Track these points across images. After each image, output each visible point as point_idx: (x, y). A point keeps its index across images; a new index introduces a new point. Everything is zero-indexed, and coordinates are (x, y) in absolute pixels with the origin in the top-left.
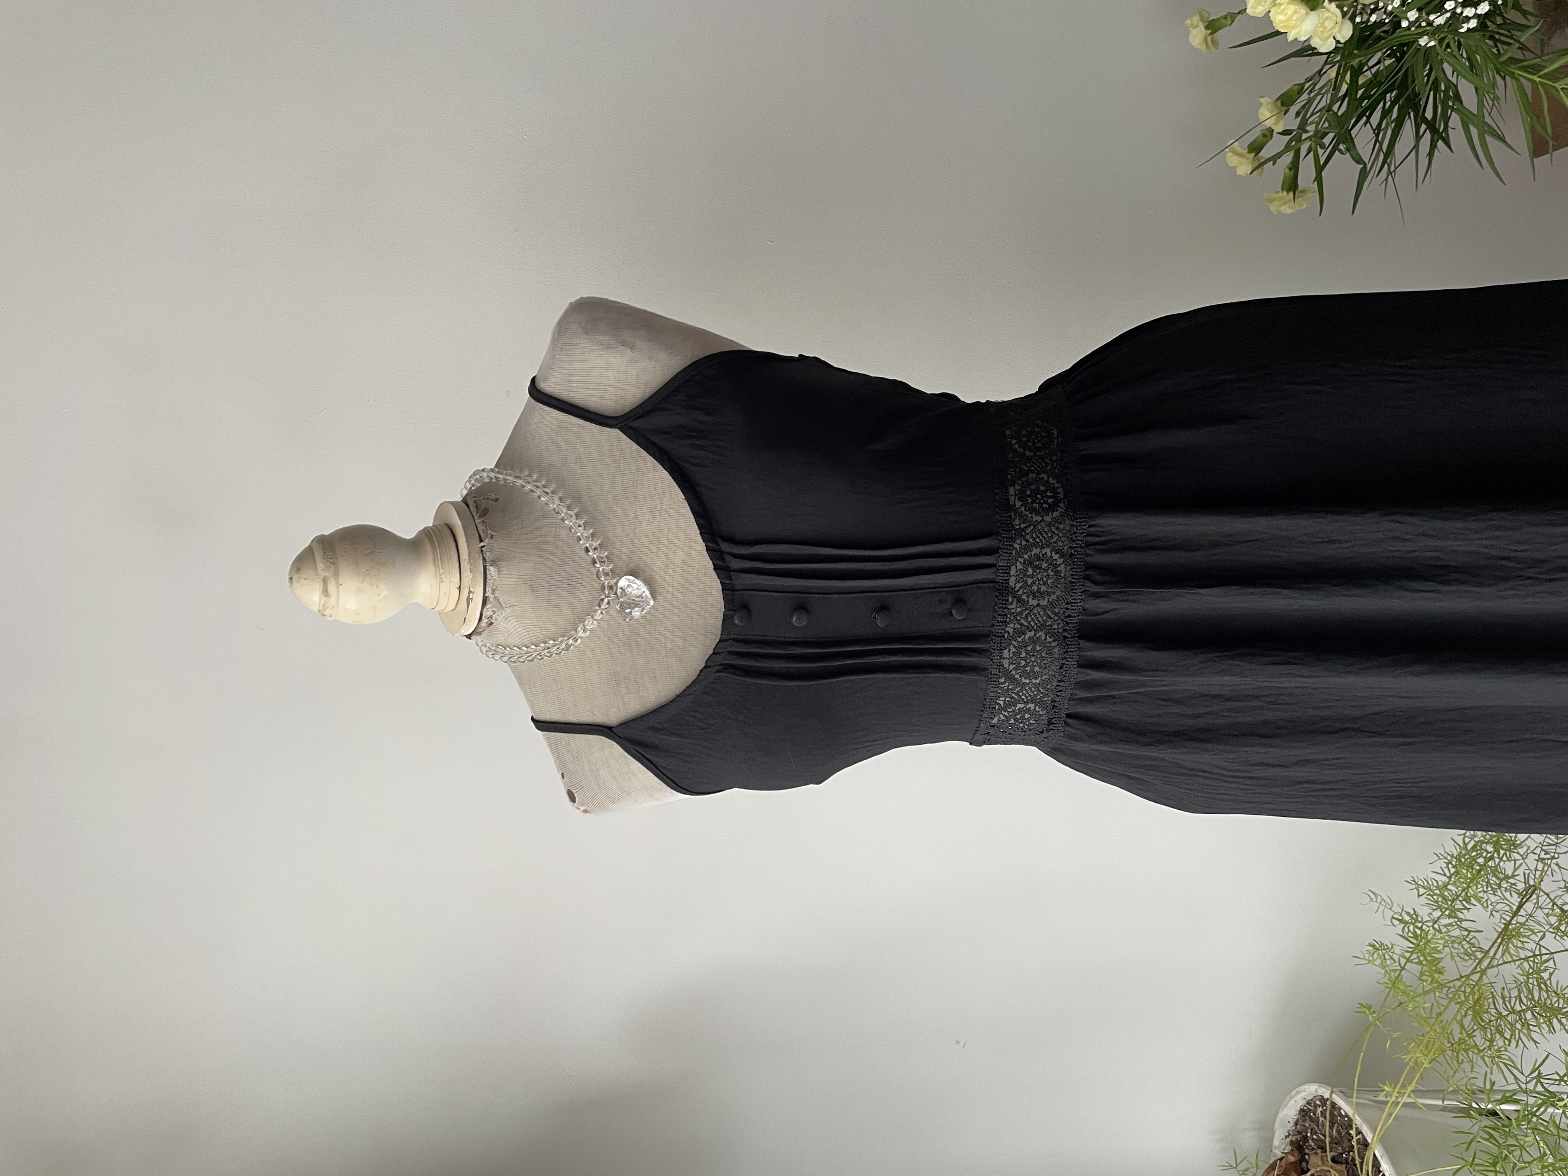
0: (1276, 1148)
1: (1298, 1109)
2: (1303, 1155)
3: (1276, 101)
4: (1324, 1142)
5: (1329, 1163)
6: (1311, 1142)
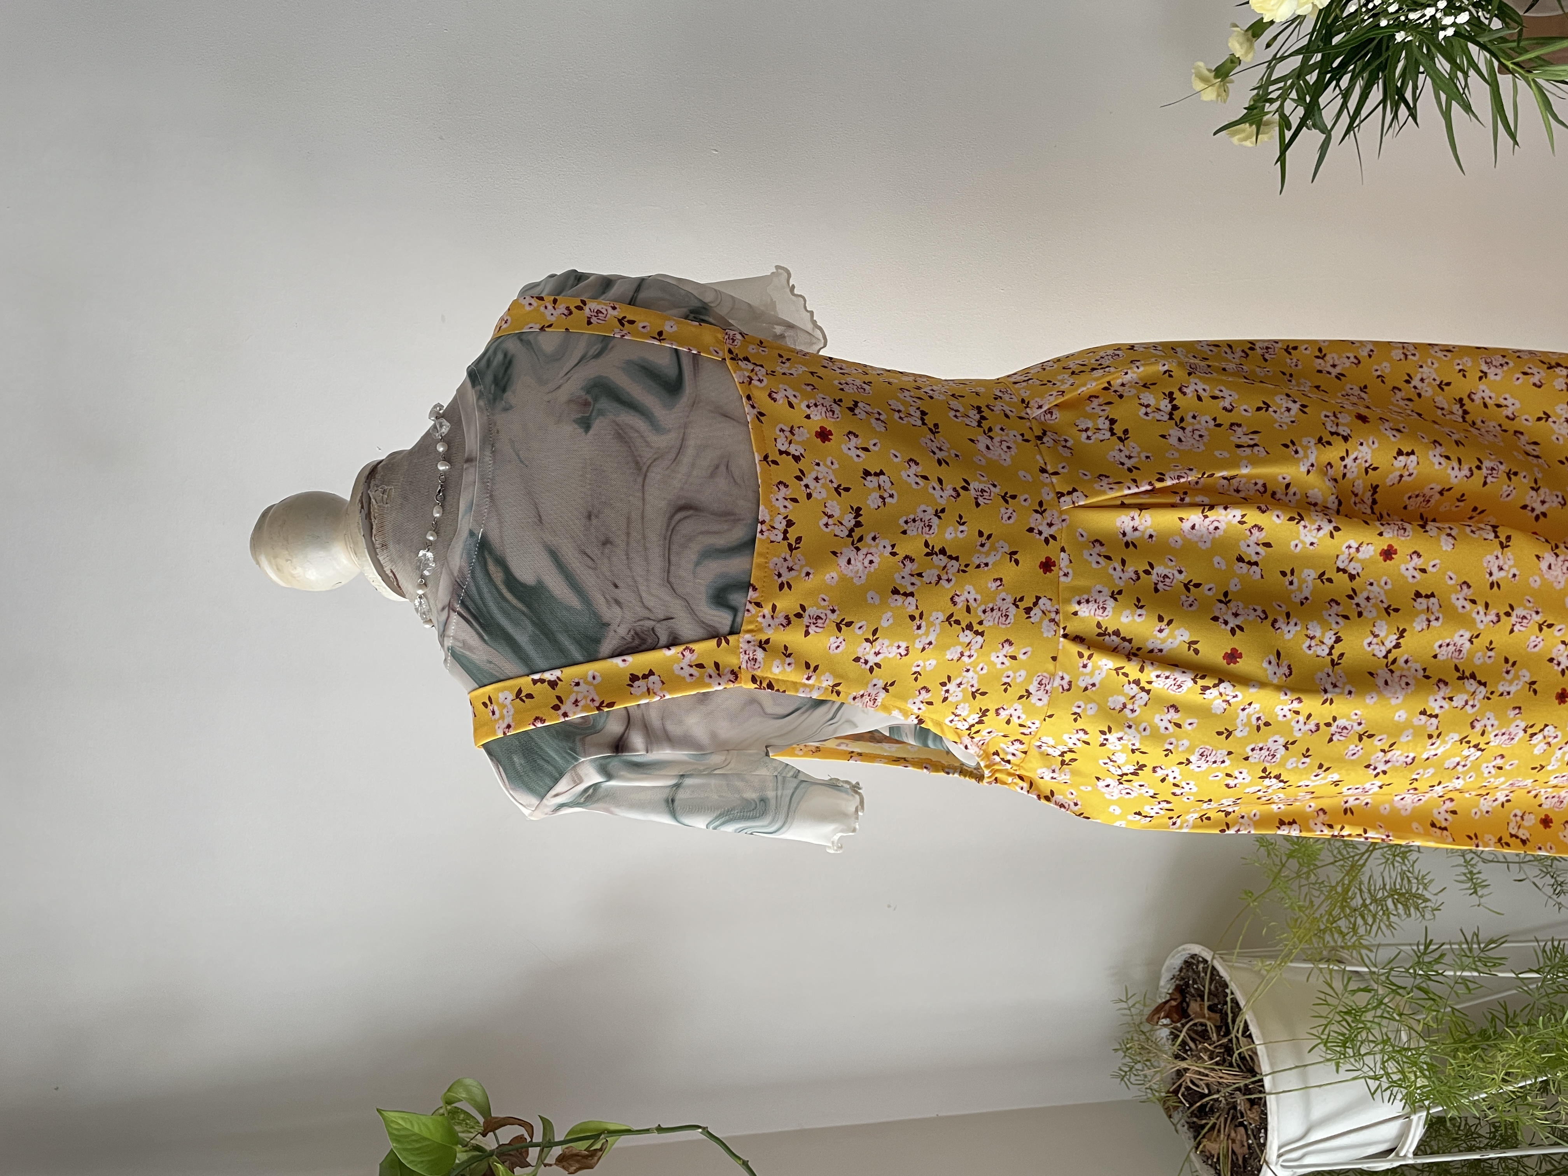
0: (1162, 987)
1: (1183, 958)
2: (1184, 998)
3: (1247, 30)
4: (1203, 992)
5: (1206, 1011)
6: (1192, 991)
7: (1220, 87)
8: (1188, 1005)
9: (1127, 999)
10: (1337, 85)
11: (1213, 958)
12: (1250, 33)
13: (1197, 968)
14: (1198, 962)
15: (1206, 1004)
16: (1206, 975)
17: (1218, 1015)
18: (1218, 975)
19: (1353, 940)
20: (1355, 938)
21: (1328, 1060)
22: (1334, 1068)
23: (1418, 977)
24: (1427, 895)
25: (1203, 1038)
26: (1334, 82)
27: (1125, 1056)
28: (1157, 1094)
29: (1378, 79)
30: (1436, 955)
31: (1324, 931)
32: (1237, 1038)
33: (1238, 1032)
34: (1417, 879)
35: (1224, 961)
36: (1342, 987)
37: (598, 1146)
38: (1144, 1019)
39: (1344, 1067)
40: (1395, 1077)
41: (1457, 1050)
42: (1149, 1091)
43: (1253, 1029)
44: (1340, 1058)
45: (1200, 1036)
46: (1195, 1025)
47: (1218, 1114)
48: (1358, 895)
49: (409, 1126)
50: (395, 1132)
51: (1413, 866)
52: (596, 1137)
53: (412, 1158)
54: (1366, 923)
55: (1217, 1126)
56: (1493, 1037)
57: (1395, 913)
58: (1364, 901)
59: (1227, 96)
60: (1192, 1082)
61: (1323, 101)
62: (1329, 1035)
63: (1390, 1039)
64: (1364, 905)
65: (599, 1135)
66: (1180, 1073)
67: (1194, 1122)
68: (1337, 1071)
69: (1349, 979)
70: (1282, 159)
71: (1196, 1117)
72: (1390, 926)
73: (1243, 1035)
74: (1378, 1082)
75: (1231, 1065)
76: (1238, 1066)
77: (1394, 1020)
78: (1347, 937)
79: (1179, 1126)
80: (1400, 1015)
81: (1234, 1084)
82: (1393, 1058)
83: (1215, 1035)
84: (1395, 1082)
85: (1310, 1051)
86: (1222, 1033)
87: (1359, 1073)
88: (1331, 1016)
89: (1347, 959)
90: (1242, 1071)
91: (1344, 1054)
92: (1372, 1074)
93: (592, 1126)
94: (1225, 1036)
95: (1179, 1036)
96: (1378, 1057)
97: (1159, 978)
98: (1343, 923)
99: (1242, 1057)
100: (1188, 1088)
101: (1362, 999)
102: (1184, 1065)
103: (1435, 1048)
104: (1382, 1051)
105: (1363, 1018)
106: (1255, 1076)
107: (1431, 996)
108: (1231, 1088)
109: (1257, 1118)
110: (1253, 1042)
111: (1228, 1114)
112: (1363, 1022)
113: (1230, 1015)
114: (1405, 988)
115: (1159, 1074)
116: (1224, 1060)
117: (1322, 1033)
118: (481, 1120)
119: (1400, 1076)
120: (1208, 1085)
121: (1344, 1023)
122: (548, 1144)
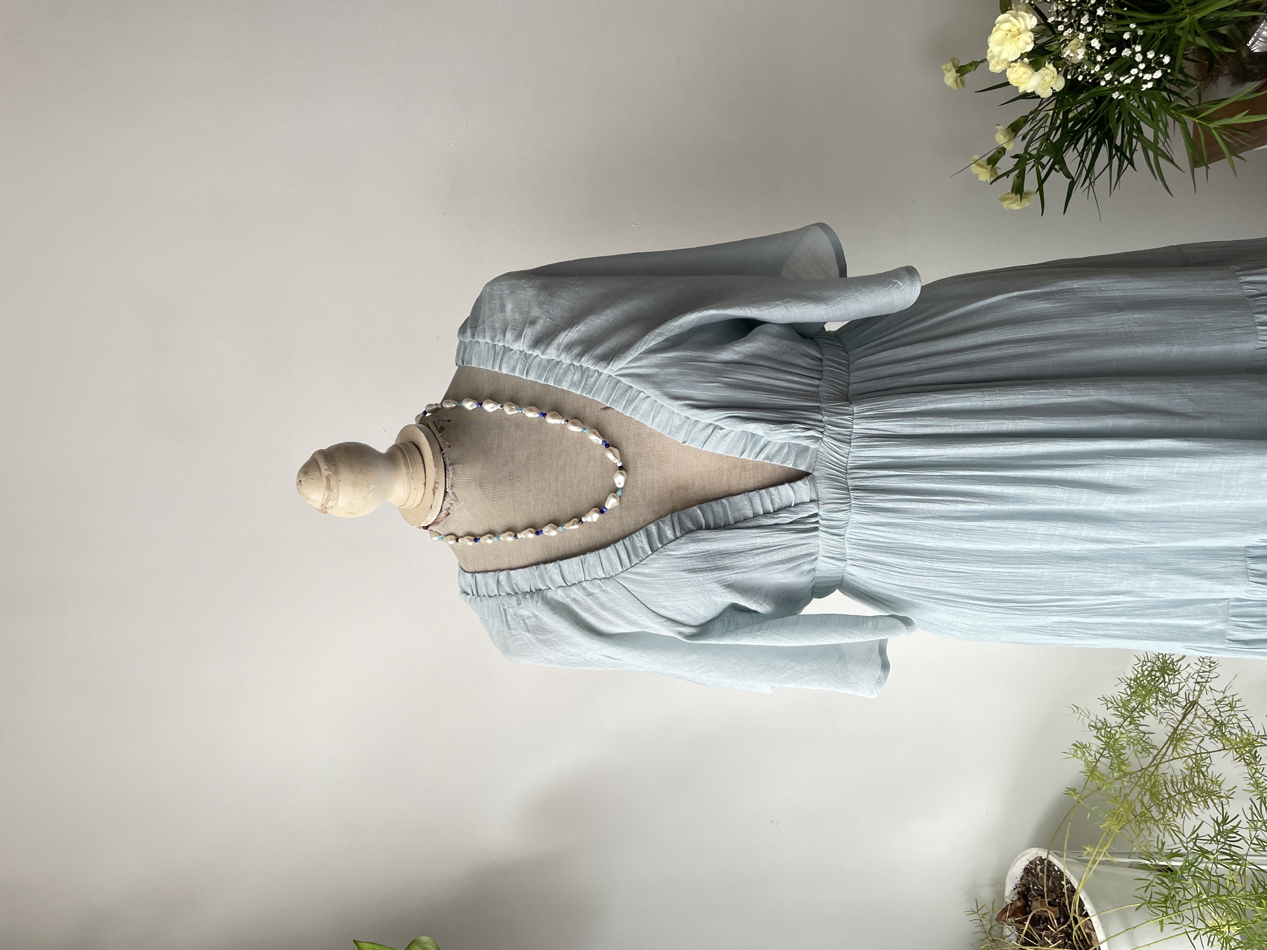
2: (1027, 901)
3: (1008, 128)
4: (1043, 891)
6: (1033, 892)
7: (992, 171)
8: (1030, 907)
9: (978, 911)
10: (1075, 147)
11: (1048, 854)
12: (1010, 129)
13: (1035, 871)
14: (1036, 865)
15: (1047, 900)
16: (1043, 873)
17: (1057, 908)
18: (1054, 870)
21: (1153, 919)
22: (1159, 925)
23: (1220, 843)
26: (1073, 145)
32: (1075, 920)
33: (1075, 912)
39: (1167, 925)
43: (1088, 907)
44: (1163, 916)
46: (1037, 914)
54: (1173, 811)
58: (1169, 793)
62: (1152, 897)
64: (1170, 796)
68: (1162, 930)
72: (1193, 814)
73: (1079, 915)
77: (1205, 878)
80: (1209, 874)
83: (1055, 921)
84: (1211, 927)
86: (1062, 920)
87: (1181, 926)
91: (1166, 914)
92: (1191, 925)
94: (1063, 924)
95: (1024, 929)
97: (1004, 887)
99: (1081, 936)
113: (1067, 900)
114: (1210, 851)
116: (1065, 944)
121: (1163, 885)
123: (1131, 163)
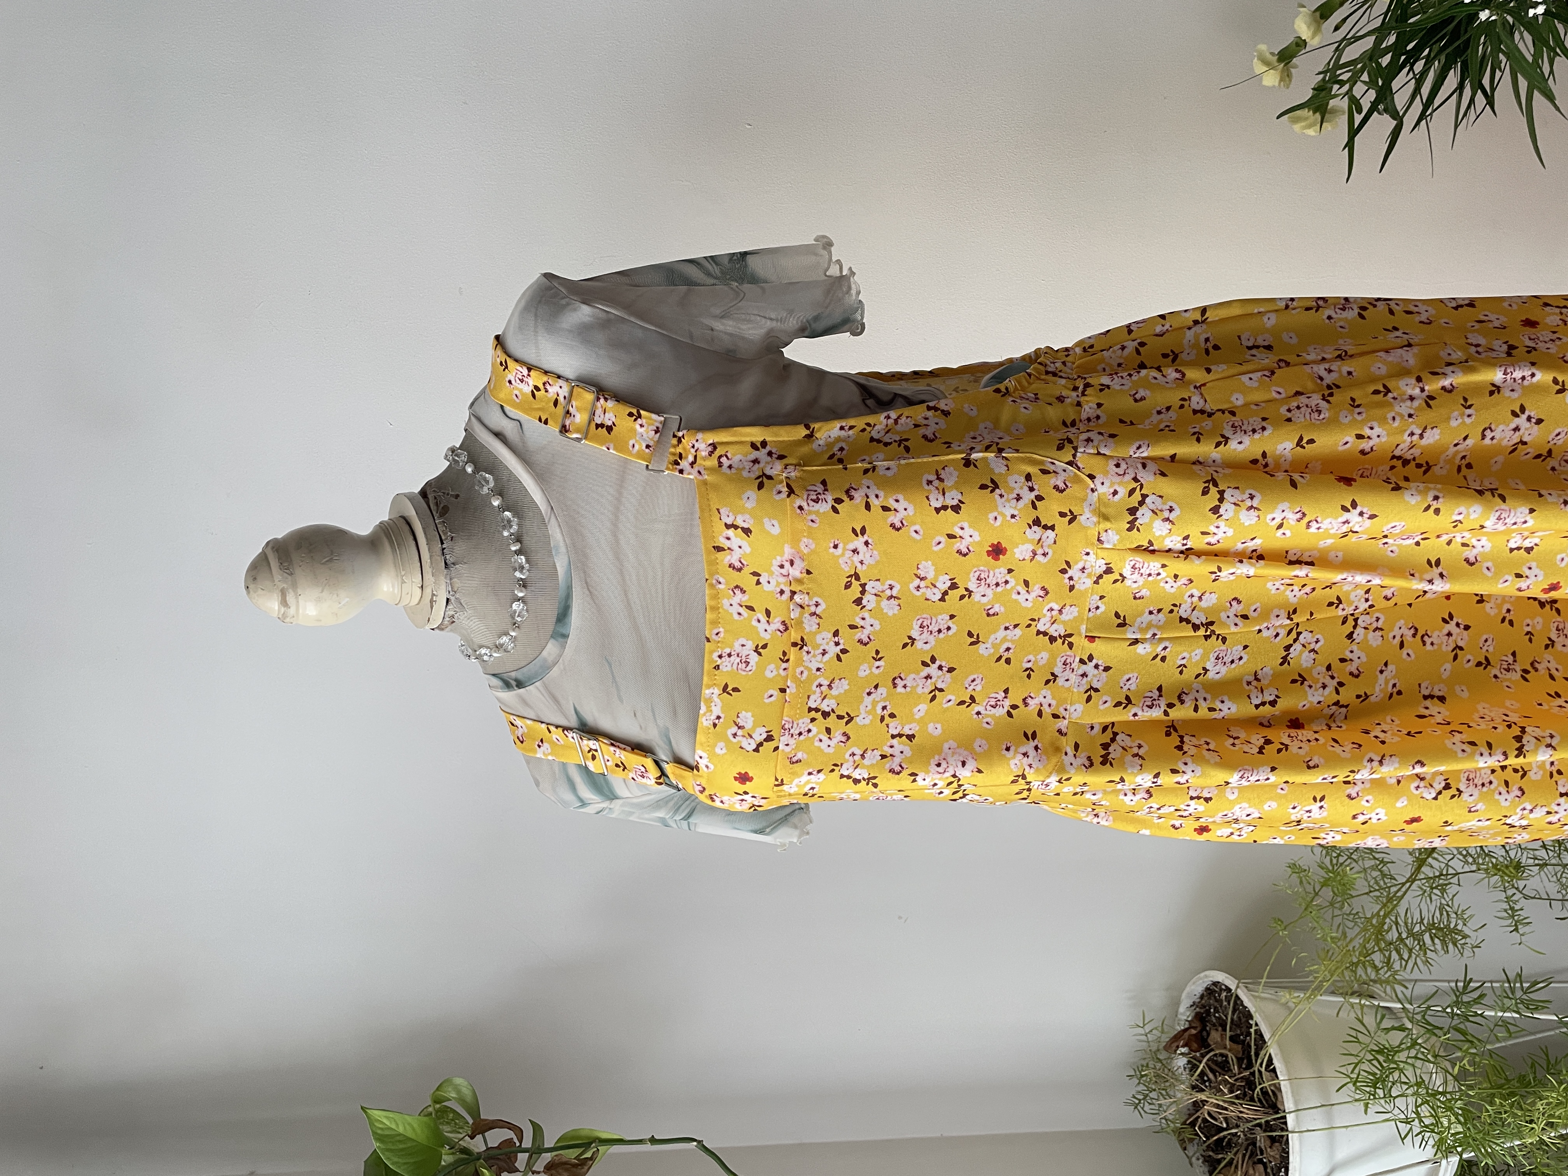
0: (1182, 1014)
1: (1205, 986)
2: (1204, 1027)
3: (1315, 11)
4: (1225, 1021)
5: (1228, 1042)
6: (1213, 1018)
7: (1282, 71)
8: (1208, 1034)
9: (1144, 1025)
10: (1411, 69)
11: (1238, 987)
12: (1318, 14)
13: (1219, 996)
14: (1221, 990)
15: (1228, 1034)
16: (1229, 1004)
17: (1241, 1046)
18: (1242, 1005)
19: (1386, 976)
20: (1389, 973)
21: (1356, 1100)
22: (1363, 1109)
23: (1456, 1017)
24: (1466, 931)
25: (1223, 1069)
26: (1409, 66)
27: (1139, 1083)
28: (1172, 1125)
29: (1456, 63)
30: (1475, 995)
31: (1356, 965)
32: (1260, 1072)
33: (1261, 1065)
34: (1456, 913)
35: (1249, 990)
36: (1375, 1024)
37: (588, 1155)
38: (1161, 1047)
39: (1372, 1109)
40: (1427, 1121)
41: (1493, 1096)
42: (1164, 1121)
43: (1277, 1063)
44: (1369, 1099)
45: (1220, 1067)
46: (1215, 1055)
47: (1235, 1149)
48: (1394, 927)
49: (393, 1126)
50: (379, 1132)
51: (1452, 900)
52: (587, 1145)
53: (396, 1159)
54: (1401, 958)
55: (1235, 1162)
56: (1533, 1084)
57: (1432, 948)
58: (1400, 934)
59: (1290, 81)
60: (1209, 1114)
61: (1395, 85)
62: (1359, 1075)
63: (1424, 1081)
64: (1401, 939)
65: (592, 1143)
66: (1197, 1106)
67: (1210, 1156)
68: (1366, 1113)
69: (1383, 1017)
70: (1350, 145)
71: (1213, 1151)
72: (1427, 962)
73: (1266, 1070)
74: (1409, 1126)
75: (1252, 1099)
76: (1260, 1100)
77: (1429, 1061)
78: (1382, 972)
79: (1194, 1159)
80: (1436, 1056)
81: (1255, 1119)
82: (1427, 1102)
83: (1236, 1067)
84: (1426, 1126)
85: (1338, 1091)
86: (1244, 1066)
87: (1390, 1115)
88: (1361, 1055)
89: (1379, 995)
90: (1263, 1107)
91: (1374, 1095)
92: (1403, 1116)
93: (583, 1133)
94: (1246, 1069)
95: (1198, 1067)
96: (1411, 1100)
97: (1178, 1004)
98: (1377, 958)
99: (1264, 1092)
100: (1205, 1120)
101: (1396, 1037)
102: (1202, 1096)
103: (1471, 1093)
104: (1416, 1094)
105: (1396, 1058)
106: (1277, 1113)
107: (1470, 1038)
108: (1251, 1124)
109: (1278, 1156)
110: (1278, 1078)
111: (1246, 1150)
112: (1395, 1062)
113: (1253, 1047)
114: (1441, 1029)
115: (1174, 1105)
116: (1245, 1094)
117: (1352, 1072)
118: (471, 1121)
119: (1432, 1120)
120: (1226, 1119)
121: (1375, 1062)
122: (537, 1150)
123: (1490, 102)
